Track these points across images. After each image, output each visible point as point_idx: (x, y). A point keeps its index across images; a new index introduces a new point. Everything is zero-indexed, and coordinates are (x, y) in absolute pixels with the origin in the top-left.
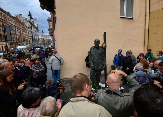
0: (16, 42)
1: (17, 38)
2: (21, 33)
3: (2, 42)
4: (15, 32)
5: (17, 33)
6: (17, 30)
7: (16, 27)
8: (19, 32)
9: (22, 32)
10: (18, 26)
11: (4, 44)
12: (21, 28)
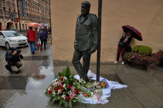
0: (39, 21)
1: (40, 17)
2: (43, 12)
3: (26, 20)
4: (38, 10)
5: (40, 12)
6: (40, 8)
7: (39, 5)
8: (42, 11)
9: (45, 10)
10: (41, 4)
11: (27, 22)
12: (44, 6)
